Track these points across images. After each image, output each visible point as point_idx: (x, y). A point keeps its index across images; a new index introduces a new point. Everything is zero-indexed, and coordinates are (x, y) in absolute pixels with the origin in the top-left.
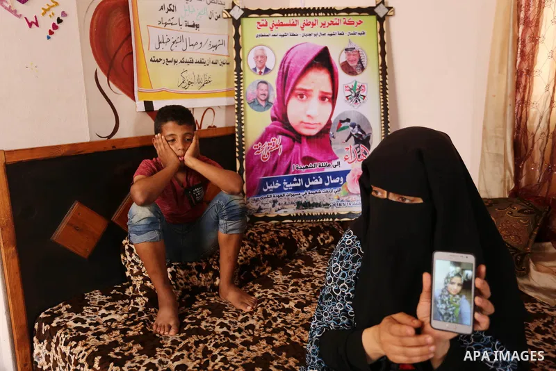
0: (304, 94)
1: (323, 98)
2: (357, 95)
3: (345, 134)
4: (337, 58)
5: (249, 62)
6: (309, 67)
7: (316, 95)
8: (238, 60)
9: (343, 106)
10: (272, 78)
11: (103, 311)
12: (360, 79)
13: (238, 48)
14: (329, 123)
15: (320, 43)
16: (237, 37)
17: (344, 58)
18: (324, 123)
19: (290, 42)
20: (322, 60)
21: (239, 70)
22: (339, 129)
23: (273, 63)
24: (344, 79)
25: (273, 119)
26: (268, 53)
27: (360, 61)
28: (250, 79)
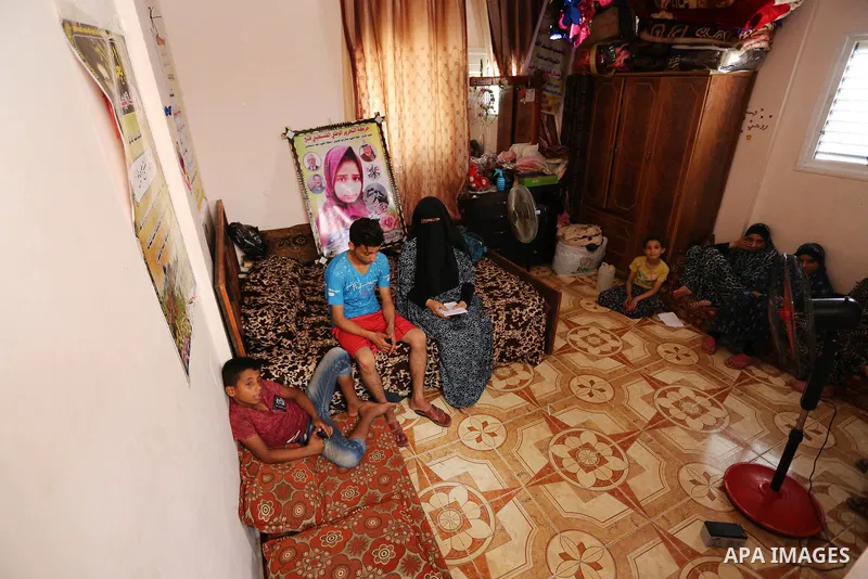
0: (344, 178)
1: (354, 178)
2: (374, 173)
3: (372, 198)
4: (358, 152)
5: (305, 165)
6: (343, 160)
7: (350, 177)
8: (298, 164)
9: (368, 182)
10: (321, 172)
11: (260, 318)
12: (375, 163)
13: (296, 156)
14: (362, 193)
15: (346, 144)
16: (294, 150)
17: (362, 153)
18: (359, 193)
19: (327, 148)
20: (349, 155)
21: (299, 171)
22: (368, 196)
23: (320, 162)
24: (365, 165)
25: (328, 197)
26: (315, 156)
27: (372, 152)
28: (308, 175)
